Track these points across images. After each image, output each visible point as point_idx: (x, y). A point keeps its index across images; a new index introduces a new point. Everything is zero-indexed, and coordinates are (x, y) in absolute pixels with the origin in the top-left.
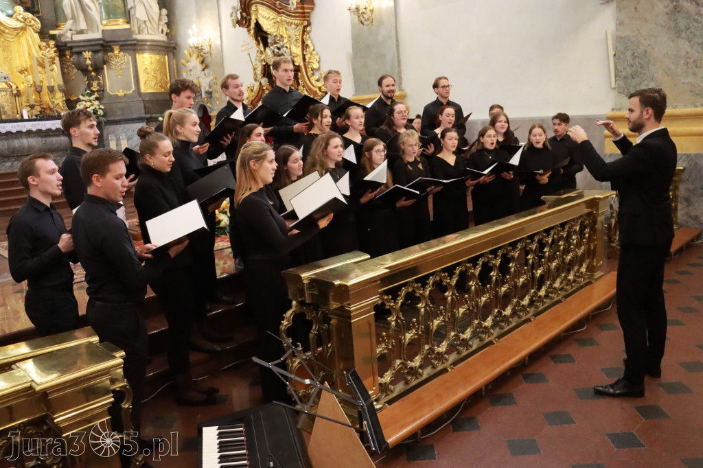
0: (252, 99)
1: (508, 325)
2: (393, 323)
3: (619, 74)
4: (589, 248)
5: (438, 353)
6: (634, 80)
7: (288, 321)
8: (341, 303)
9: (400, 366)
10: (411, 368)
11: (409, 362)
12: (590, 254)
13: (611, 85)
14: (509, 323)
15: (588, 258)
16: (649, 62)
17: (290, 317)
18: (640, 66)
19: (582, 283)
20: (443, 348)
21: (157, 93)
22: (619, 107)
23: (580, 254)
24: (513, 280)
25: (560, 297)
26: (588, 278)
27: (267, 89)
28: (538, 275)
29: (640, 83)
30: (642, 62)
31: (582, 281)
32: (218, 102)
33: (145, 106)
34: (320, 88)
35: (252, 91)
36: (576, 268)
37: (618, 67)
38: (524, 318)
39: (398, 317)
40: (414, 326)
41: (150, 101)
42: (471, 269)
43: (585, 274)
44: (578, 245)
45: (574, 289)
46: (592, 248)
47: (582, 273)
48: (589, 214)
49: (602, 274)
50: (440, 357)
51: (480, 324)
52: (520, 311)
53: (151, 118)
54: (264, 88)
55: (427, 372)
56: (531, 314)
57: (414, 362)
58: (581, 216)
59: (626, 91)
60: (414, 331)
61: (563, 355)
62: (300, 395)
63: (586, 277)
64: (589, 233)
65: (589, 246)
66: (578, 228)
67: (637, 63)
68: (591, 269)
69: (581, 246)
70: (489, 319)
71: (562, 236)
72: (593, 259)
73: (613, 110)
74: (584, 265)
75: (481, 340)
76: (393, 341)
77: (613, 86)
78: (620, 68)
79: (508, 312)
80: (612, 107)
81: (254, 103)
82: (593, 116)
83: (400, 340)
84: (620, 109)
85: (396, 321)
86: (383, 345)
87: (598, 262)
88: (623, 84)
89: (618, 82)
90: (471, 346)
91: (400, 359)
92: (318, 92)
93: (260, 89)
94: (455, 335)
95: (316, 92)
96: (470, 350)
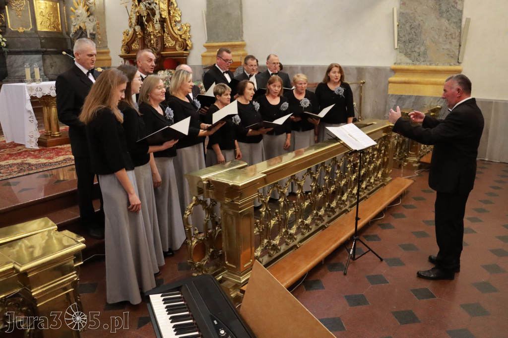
0: (127, 41)
1: (334, 214)
2: (264, 213)
3: (401, 39)
4: (384, 161)
5: (291, 234)
6: (410, 44)
7: (190, 211)
8: (232, 198)
9: (267, 244)
10: (274, 245)
11: (272, 241)
12: (384, 164)
13: (394, 46)
14: (334, 212)
15: (383, 167)
16: (421, 32)
17: (191, 208)
18: (414, 34)
19: (379, 185)
20: (293, 231)
21: (50, 32)
22: (399, 62)
23: (378, 164)
24: (338, 183)
25: (365, 195)
26: (382, 181)
27: (139, 34)
28: (353, 179)
29: (415, 46)
30: (416, 32)
31: (379, 183)
32: (100, 42)
33: (41, 42)
34: (181, 36)
35: (127, 35)
36: (376, 174)
37: (400, 34)
38: (343, 209)
39: (267, 209)
40: (276, 215)
41: (44, 38)
42: (313, 174)
43: (381, 179)
44: (378, 158)
45: (374, 189)
46: (386, 160)
47: (378, 178)
48: (385, 137)
49: (391, 178)
50: (291, 237)
51: (317, 213)
52: (341, 204)
53: (46, 51)
54: (137, 33)
55: (283, 248)
56: (348, 206)
57: (275, 241)
58: (381, 138)
59: (405, 51)
60: (276, 218)
61: (373, 235)
62: (197, 266)
63: (381, 180)
64: (384, 150)
65: (384, 159)
66: (378, 147)
67: (413, 32)
68: (384, 175)
69: (379, 158)
70: (322, 210)
71: (368, 151)
72: (386, 168)
73: (395, 64)
74: (380, 172)
75: (317, 225)
76: (263, 226)
77: (396, 47)
78: (401, 35)
79: (334, 204)
80: (394, 62)
81: (129, 44)
82: (381, 67)
83: (267, 225)
84: (400, 64)
85: (265, 211)
86: (257, 229)
87: (389, 170)
88: (403, 46)
89: (399, 45)
90: (311, 229)
91: (267, 239)
92: (179, 39)
93: (134, 34)
94: (301, 221)
95: (178, 39)
96: (311, 232)
